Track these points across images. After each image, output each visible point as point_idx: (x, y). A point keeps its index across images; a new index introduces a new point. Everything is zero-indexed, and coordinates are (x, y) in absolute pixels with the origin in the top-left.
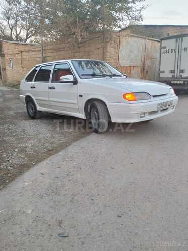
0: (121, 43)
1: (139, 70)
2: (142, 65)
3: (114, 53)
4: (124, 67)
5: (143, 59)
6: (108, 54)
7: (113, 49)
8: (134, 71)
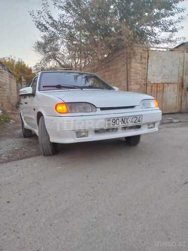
0: (150, 58)
1: (176, 87)
2: (180, 81)
3: (140, 69)
4: (154, 84)
5: (181, 74)
6: (133, 70)
7: (139, 65)
8: (169, 88)
